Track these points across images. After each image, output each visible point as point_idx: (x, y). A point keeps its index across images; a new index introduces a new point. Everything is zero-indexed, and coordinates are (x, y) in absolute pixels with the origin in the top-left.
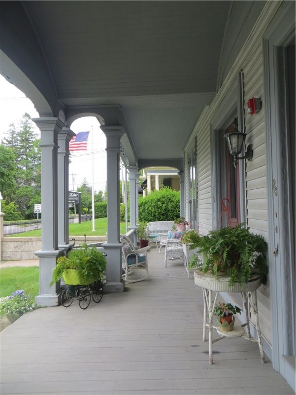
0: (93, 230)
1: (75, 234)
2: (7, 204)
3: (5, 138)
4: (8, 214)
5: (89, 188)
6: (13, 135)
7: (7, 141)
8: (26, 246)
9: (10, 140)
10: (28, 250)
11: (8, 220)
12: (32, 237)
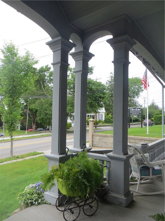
0: (148, 133)
1: (134, 135)
2: (108, 114)
3: (108, 81)
4: (108, 120)
5: (156, 106)
6: (111, 78)
7: (109, 82)
8: (105, 140)
9: (110, 81)
10: (105, 142)
11: (108, 123)
12: (108, 134)
